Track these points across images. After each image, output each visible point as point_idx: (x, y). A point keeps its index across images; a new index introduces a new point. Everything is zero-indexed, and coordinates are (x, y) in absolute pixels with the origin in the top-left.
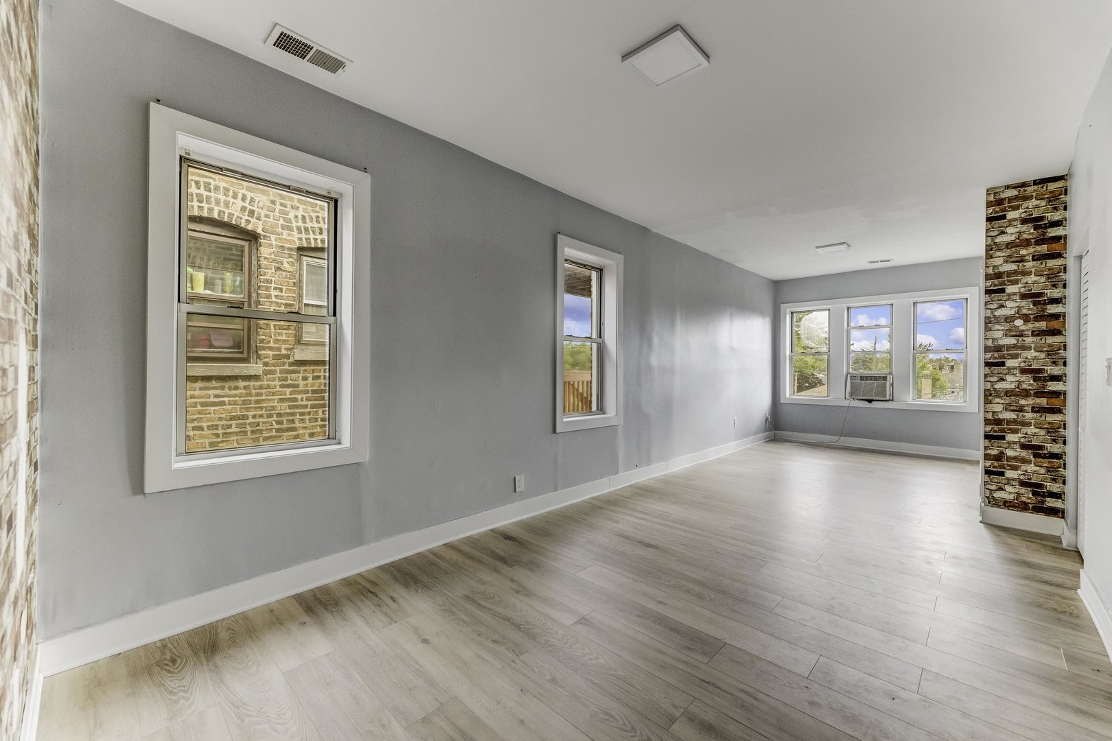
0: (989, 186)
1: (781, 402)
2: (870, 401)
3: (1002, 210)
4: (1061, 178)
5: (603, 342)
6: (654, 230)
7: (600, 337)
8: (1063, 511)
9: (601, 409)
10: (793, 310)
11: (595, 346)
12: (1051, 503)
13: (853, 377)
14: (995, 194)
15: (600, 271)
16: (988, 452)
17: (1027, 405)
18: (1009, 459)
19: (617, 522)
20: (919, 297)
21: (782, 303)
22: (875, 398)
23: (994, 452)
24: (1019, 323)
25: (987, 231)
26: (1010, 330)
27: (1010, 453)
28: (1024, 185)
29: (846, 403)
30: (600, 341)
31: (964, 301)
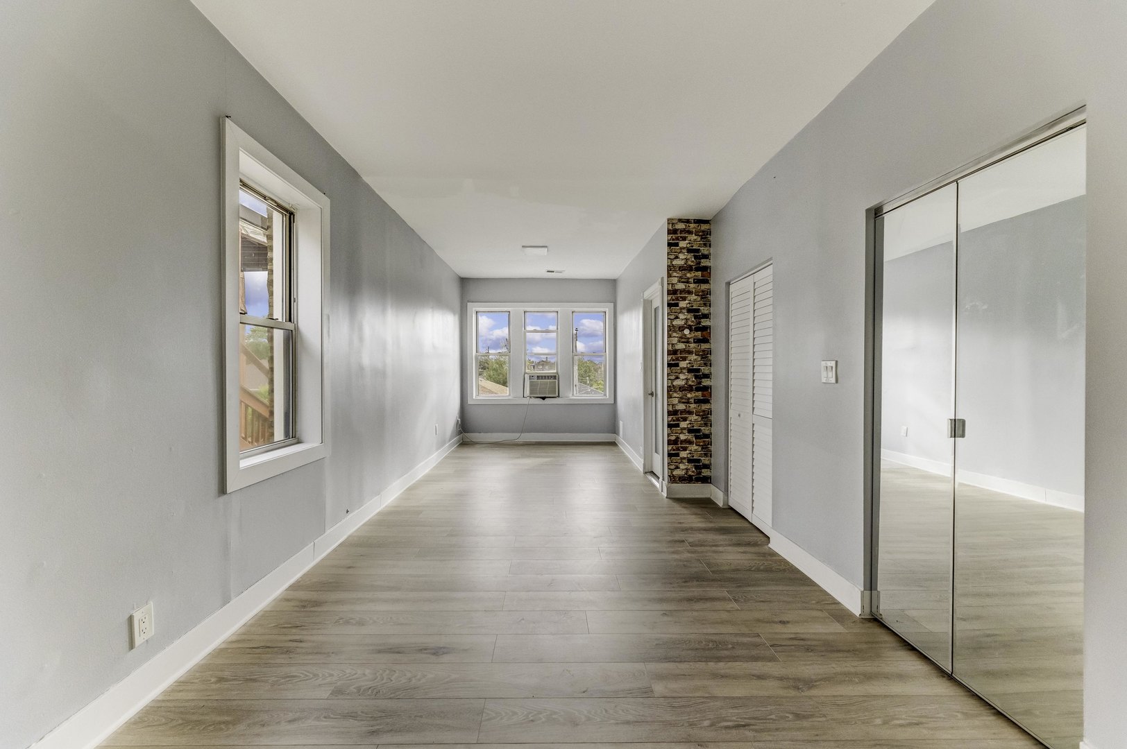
0: (669, 217)
1: (469, 403)
2: (544, 398)
3: (677, 239)
4: (707, 222)
5: (297, 328)
6: (367, 179)
7: (290, 320)
8: (710, 478)
9: (293, 435)
10: (478, 309)
11: (279, 335)
12: (705, 472)
13: (531, 377)
14: (673, 224)
15: (290, 215)
16: (670, 438)
17: (692, 398)
18: (682, 442)
19: (361, 623)
20: (577, 307)
21: (468, 302)
22: (547, 396)
23: (673, 438)
24: (687, 332)
25: (668, 254)
26: (681, 338)
27: (682, 437)
28: (688, 221)
29: (526, 401)
30: (290, 326)
31: (603, 314)
